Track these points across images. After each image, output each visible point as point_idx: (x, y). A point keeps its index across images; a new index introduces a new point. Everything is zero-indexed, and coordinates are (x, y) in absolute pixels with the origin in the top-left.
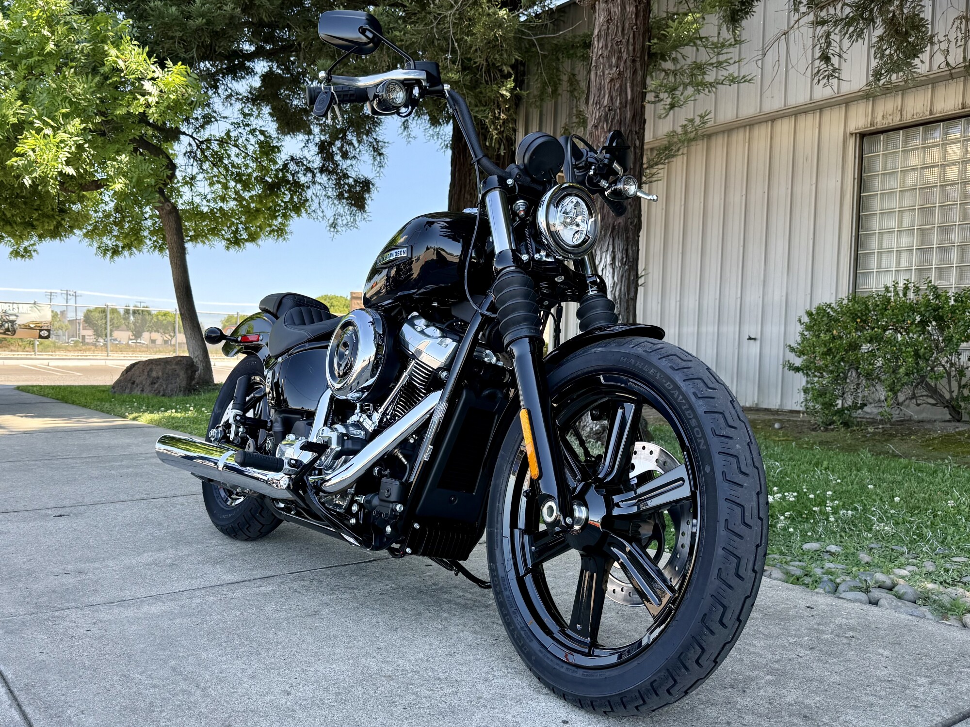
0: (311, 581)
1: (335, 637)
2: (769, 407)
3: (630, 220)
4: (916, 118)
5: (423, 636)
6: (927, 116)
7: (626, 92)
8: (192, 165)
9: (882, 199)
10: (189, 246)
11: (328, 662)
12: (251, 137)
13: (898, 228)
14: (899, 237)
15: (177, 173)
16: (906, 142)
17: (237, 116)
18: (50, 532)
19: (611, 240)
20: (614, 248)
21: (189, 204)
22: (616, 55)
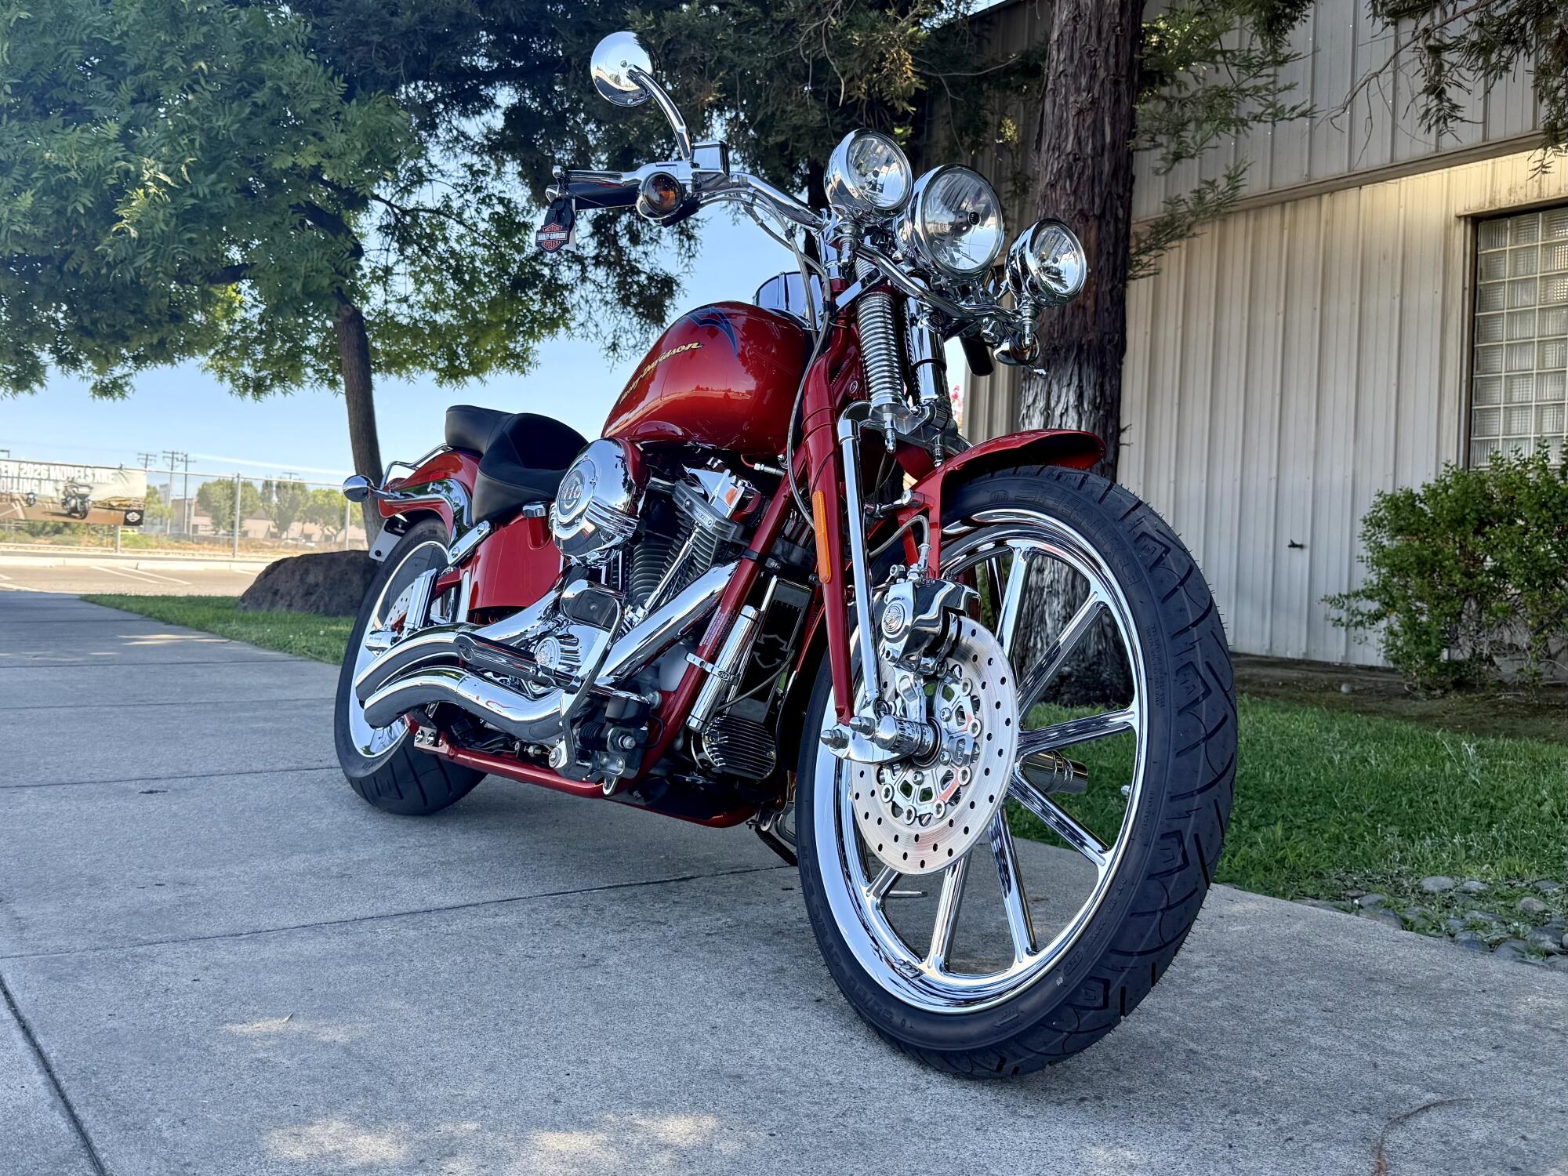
0: (585, 908)
1: (633, 1005)
2: (1327, 660)
3: (1107, 337)
4: (1564, 194)
5: (791, 1009)
7: (1103, 131)
8: (388, 250)
9: (1511, 323)
10: (376, 378)
11: (624, 1048)
12: (483, 207)
13: (1538, 368)
14: (1540, 385)
15: (362, 262)
16: (1549, 232)
17: (461, 175)
18: (133, 817)
19: (1076, 368)
20: (1080, 380)
21: (380, 313)
22: (1088, 73)
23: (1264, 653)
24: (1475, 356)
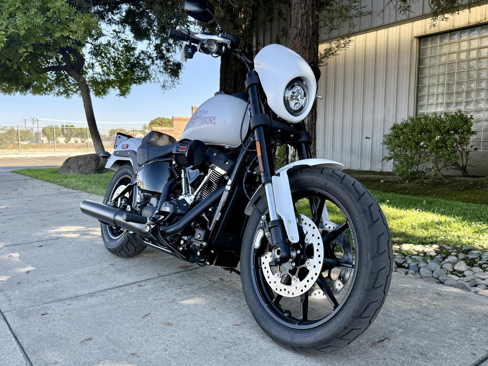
2: (376, 171)
4: (446, 29)
6: (452, 28)
7: (309, 21)
8: (92, 58)
9: (429, 69)
12: (121, 43)
13: (437, 83)
14: (438, 87)
15: (85, 63)
16: (441, 41)
21: (91, 78)
22: (304, 3)
23: (358, 169)
24: (419, 79)
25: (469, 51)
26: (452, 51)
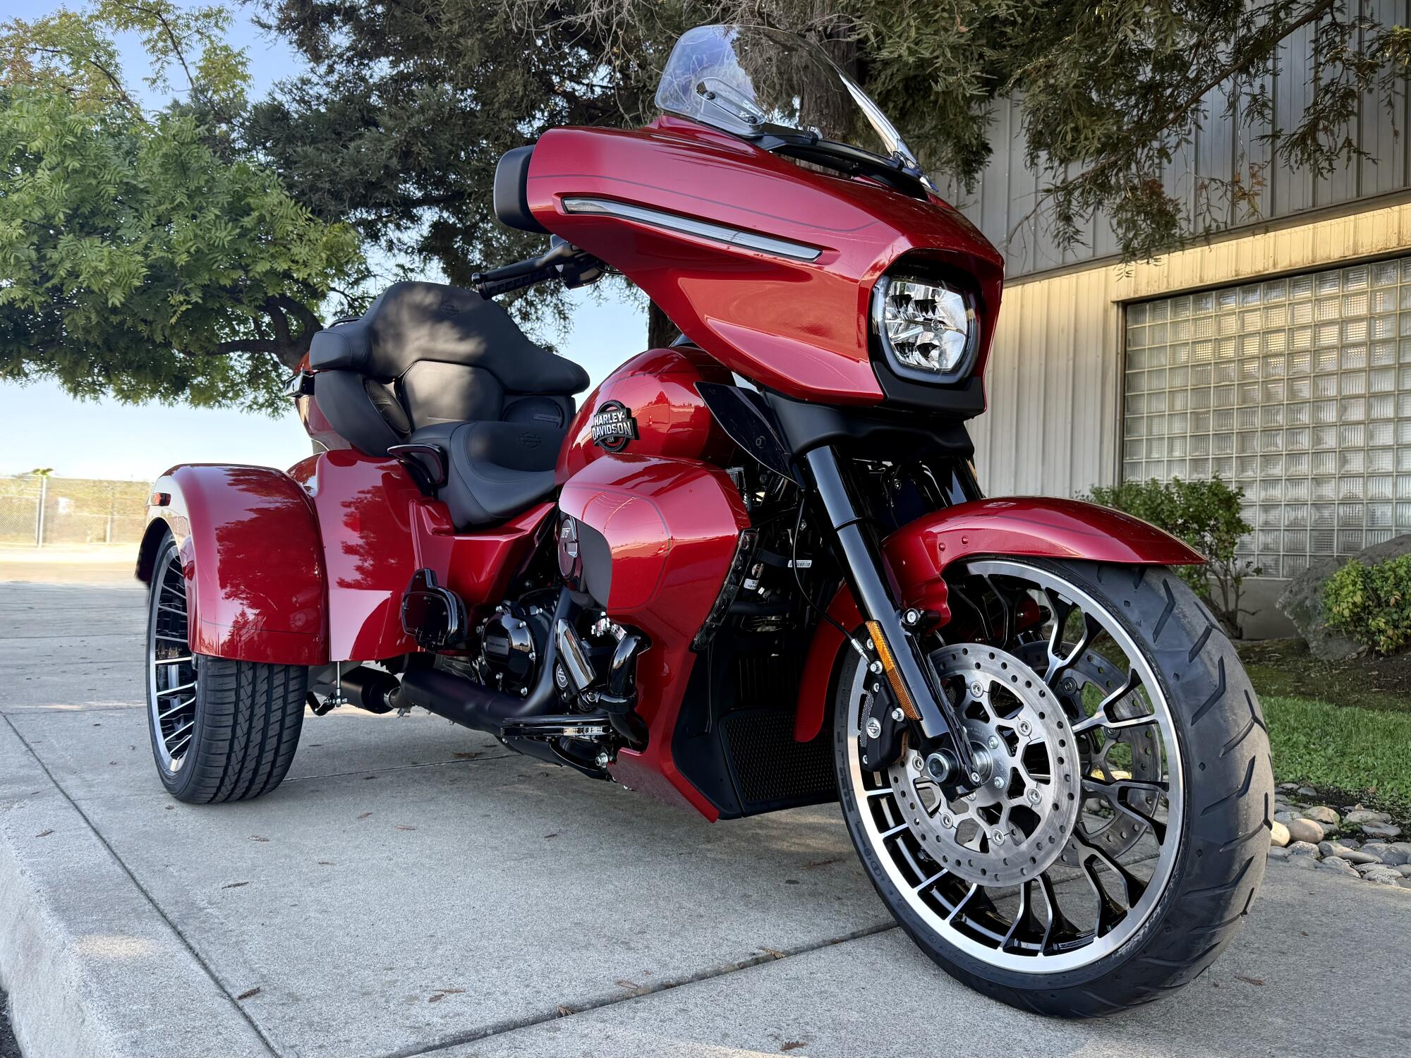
6: (1198, 283)
9: (1150, 378)
13: (1169, 411)
14: (1170, 423)
16: (1175, 314)
24: (1126, 403)
25: (1242, 337)
26: (1200, 336)
